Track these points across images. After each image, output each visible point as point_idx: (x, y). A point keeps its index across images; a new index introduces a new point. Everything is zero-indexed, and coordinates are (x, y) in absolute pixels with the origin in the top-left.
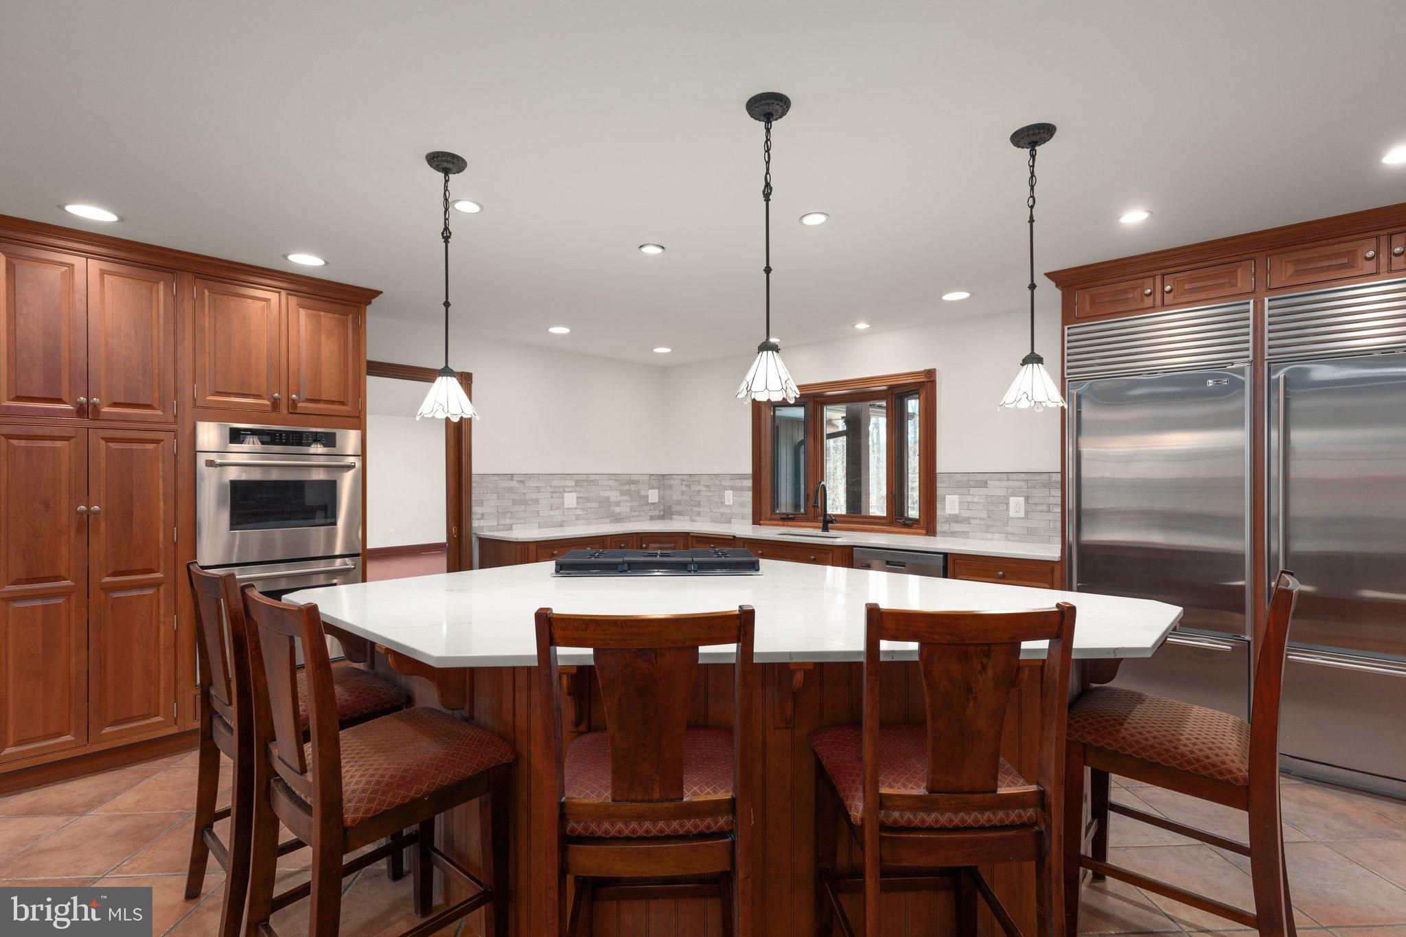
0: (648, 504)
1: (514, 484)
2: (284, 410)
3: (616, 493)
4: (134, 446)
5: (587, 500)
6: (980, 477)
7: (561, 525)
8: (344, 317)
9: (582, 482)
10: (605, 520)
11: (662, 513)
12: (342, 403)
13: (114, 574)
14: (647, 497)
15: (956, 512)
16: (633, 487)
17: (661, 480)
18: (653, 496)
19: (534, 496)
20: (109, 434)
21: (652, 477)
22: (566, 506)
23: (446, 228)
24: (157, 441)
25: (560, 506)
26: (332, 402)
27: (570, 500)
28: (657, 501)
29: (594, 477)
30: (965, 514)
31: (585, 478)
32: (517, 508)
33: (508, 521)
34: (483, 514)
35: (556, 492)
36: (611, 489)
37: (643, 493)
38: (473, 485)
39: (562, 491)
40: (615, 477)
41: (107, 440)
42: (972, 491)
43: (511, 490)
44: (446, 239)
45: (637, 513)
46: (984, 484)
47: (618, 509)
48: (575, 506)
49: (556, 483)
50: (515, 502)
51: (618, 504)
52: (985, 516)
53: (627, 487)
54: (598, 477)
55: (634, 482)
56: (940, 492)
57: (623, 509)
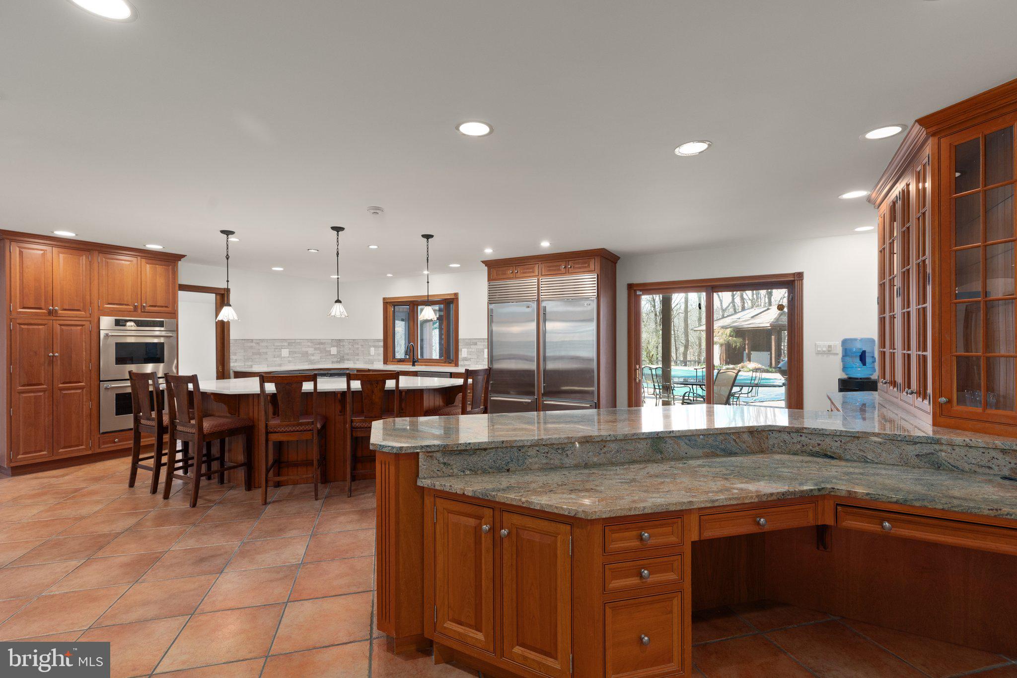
0: (331, 355)
1: (253, 344)
2: (139, 310)
3: (313, 349)
5: (295, 352)
6: (474, 341)
7: (280, 365)
8: (167, 268)
9: (291, 343)
10: (305, 363)
11: (339, 360)
12: (166, 307)
13: (64, 383)
14: (330, 351)
15: (466, 356)
16: (322, 346)
17: (338, 342)
18: (334, 351)
19: (264, 351)
20: (62, 322)
21: (333, 341)
22: (283, 356)
23: (227, 255)
24: (82, 325)
25: (280, 356)
26: (162, 307)
27: (285, 352)
28: (336, 353)
29: (299, 341)
30: (469, 357)
31: (293, 341)
32: (255, 356)
33: (250, 363)
34: (236, 360)
35: (277, 349)
36: (309, 346)
37: (328, 349)
38: (231, 345)
39: (282, 347)
40: (311, 341)
41: (61, 325)
42: (471, 346)
43: (251, 347)
44: (228, 259)
45: (324, 360)
46: (476, 344)
47: (313, 358)
48: (288, 355)
49: (277, 344)
50: (254, 354)
51: (313, 355)
52: (476, 358)
53: (319, 346)
54: (301, 341)
55: (322, 344)
56: (460, 347)
57: (316, 358)
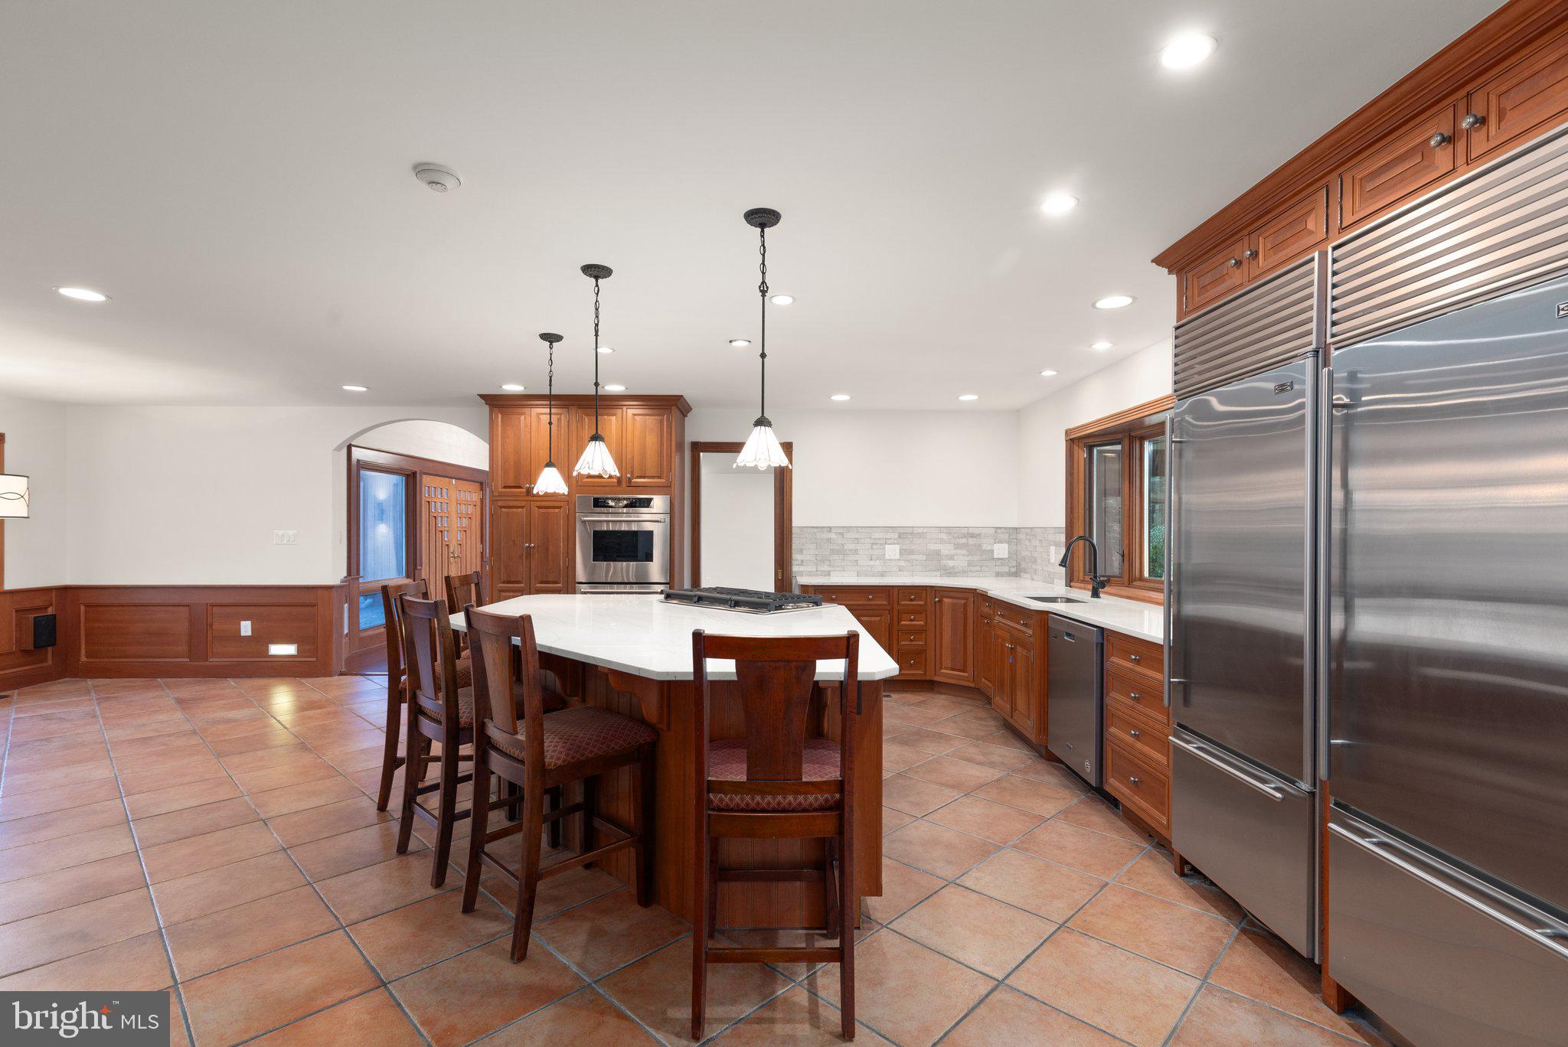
0: (993, 559)
1: (833, 536)
2: (624, 485)
3: (951, 547)
4: (550, 510)
5: (912, 552)
7: (882, 574)
8: (661, 418)
9: (904, 534)
10: (935, 573)
11: (1013, 570)
12: (659, 477)
13: (541, 582)
14: (992, 551)
16: (972, 541)
17: (1013, 534)
18: (1001, 550)
19: (852, 547)
20: (539, 504)
21: (999, 531)
22: (887, 557)
24: (560, 508)
25: (882, 557)
26: (653, 477)
27: (892, 551)
28: (1006, 556)
29: (920, 530)
31: (910, 530)
32: (836, 557)
33: (826, 568)
34: (802, 561)
35: (876, 544)
36: (942, 541)
37: (985, 547)
38: (794, 536)
39: (886, 542)
40: (948, 530)
41: (539, 507)
43: (829, 540)
45: (978, 568)
47: (951, 563)
48: (898, 557)
49: (877, 535)
50: (833, 552)
51: (951, 558)
53: (964, 541)
54: (925, 530)
55: (972, 536)
57: (960, 562)
